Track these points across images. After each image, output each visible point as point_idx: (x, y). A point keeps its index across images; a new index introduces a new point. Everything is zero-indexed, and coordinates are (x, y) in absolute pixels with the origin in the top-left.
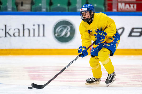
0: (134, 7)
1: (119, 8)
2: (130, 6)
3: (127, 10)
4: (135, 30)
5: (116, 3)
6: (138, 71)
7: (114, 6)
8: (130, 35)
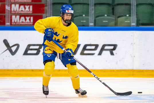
0: (30, 19)
1: (13, 21)
2: (26, 19)
3: (22, 24)
4: (31, 47)
5: (10, 15)
6: (35, 95)
7: (7, 19)
8: (26, 53)
